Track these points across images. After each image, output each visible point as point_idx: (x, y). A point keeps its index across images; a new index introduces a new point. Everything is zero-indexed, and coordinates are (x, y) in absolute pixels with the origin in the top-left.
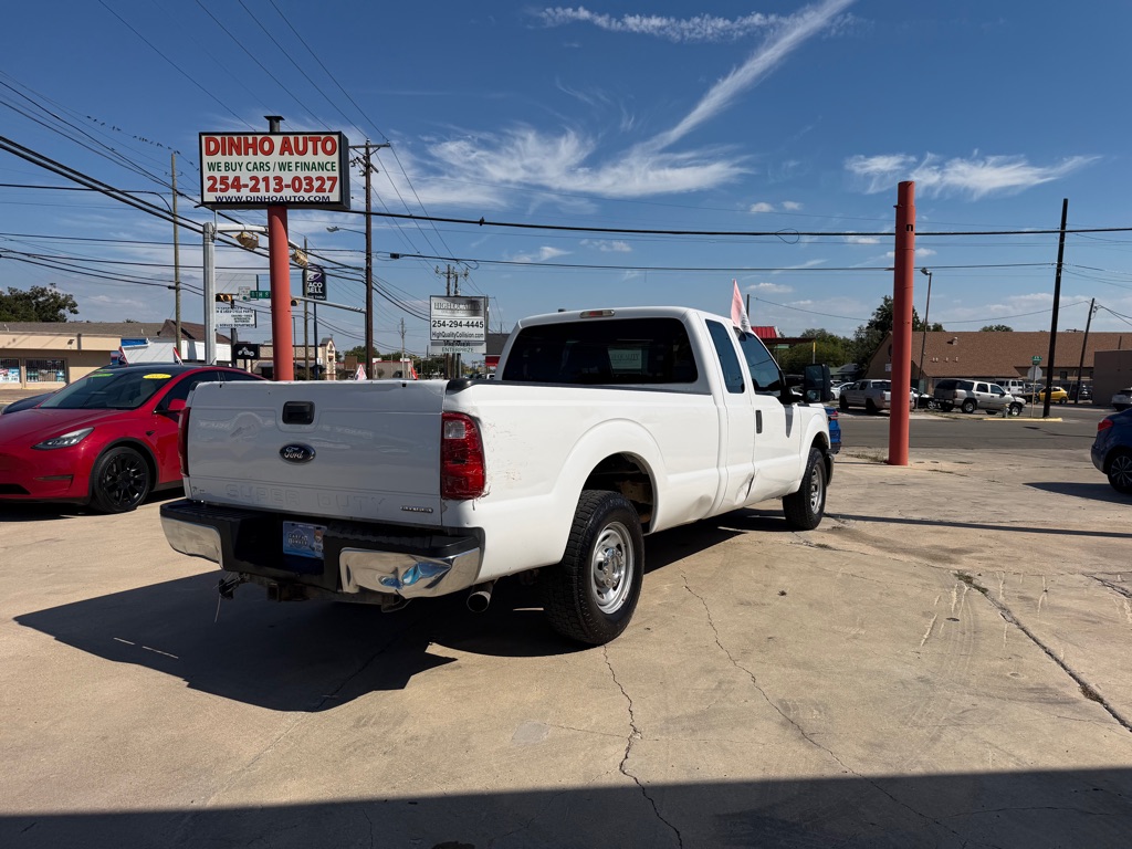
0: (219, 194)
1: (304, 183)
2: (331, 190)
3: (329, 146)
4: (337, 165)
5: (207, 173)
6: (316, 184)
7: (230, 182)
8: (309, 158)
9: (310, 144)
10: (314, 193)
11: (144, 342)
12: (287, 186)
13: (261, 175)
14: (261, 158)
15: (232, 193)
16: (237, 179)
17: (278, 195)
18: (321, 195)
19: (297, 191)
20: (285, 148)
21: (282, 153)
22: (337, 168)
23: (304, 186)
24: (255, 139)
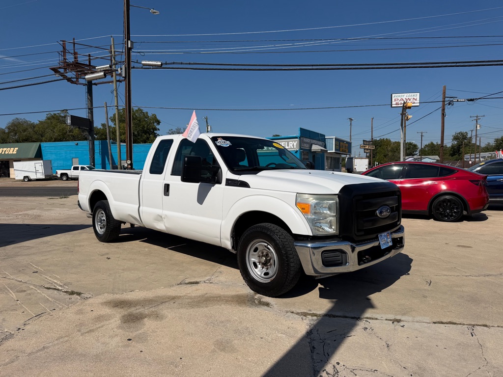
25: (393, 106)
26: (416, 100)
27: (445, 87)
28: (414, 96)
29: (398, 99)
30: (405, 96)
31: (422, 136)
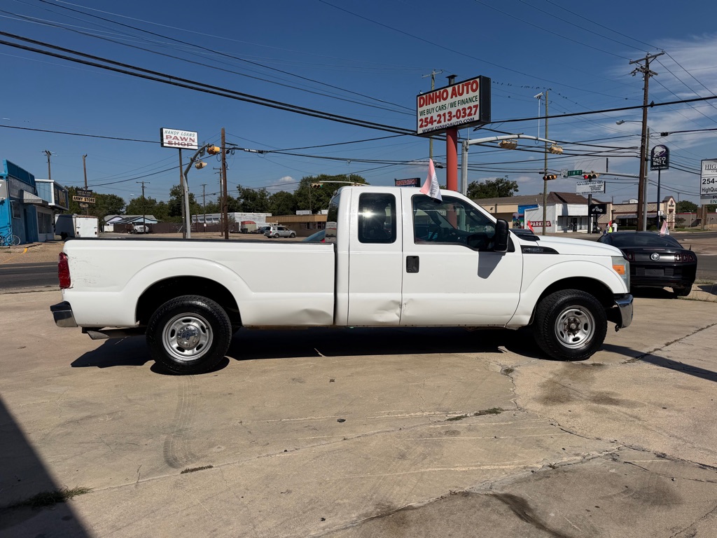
0: (424, 128)
1: (462, 112)
2: (475, 114)
3: (474, 87)
4: (478, 97)
5: (419, 118)
6: (468, 112)
7: (428, 120)
8: (465, 96)
9: (465, 87)
10: (467, 118)
11: (536, 206)
12: (454, 116)
13: (441, 113)
14: (443, 102)
15: (430, 126)
16: (432, 117)
17: (449, 123)
18: (470, 117)
19: (458, 118)
20: (454, 94)
21: (452, 97)
22: (478, 99)
23: (462, 114)
24: (440, 92)
25: (165, 145)
26: (193, 141)
27: (223, 130)
28: (191, 135)
29: (171, 137)
30: (180, 134)
31: (143, 187)
